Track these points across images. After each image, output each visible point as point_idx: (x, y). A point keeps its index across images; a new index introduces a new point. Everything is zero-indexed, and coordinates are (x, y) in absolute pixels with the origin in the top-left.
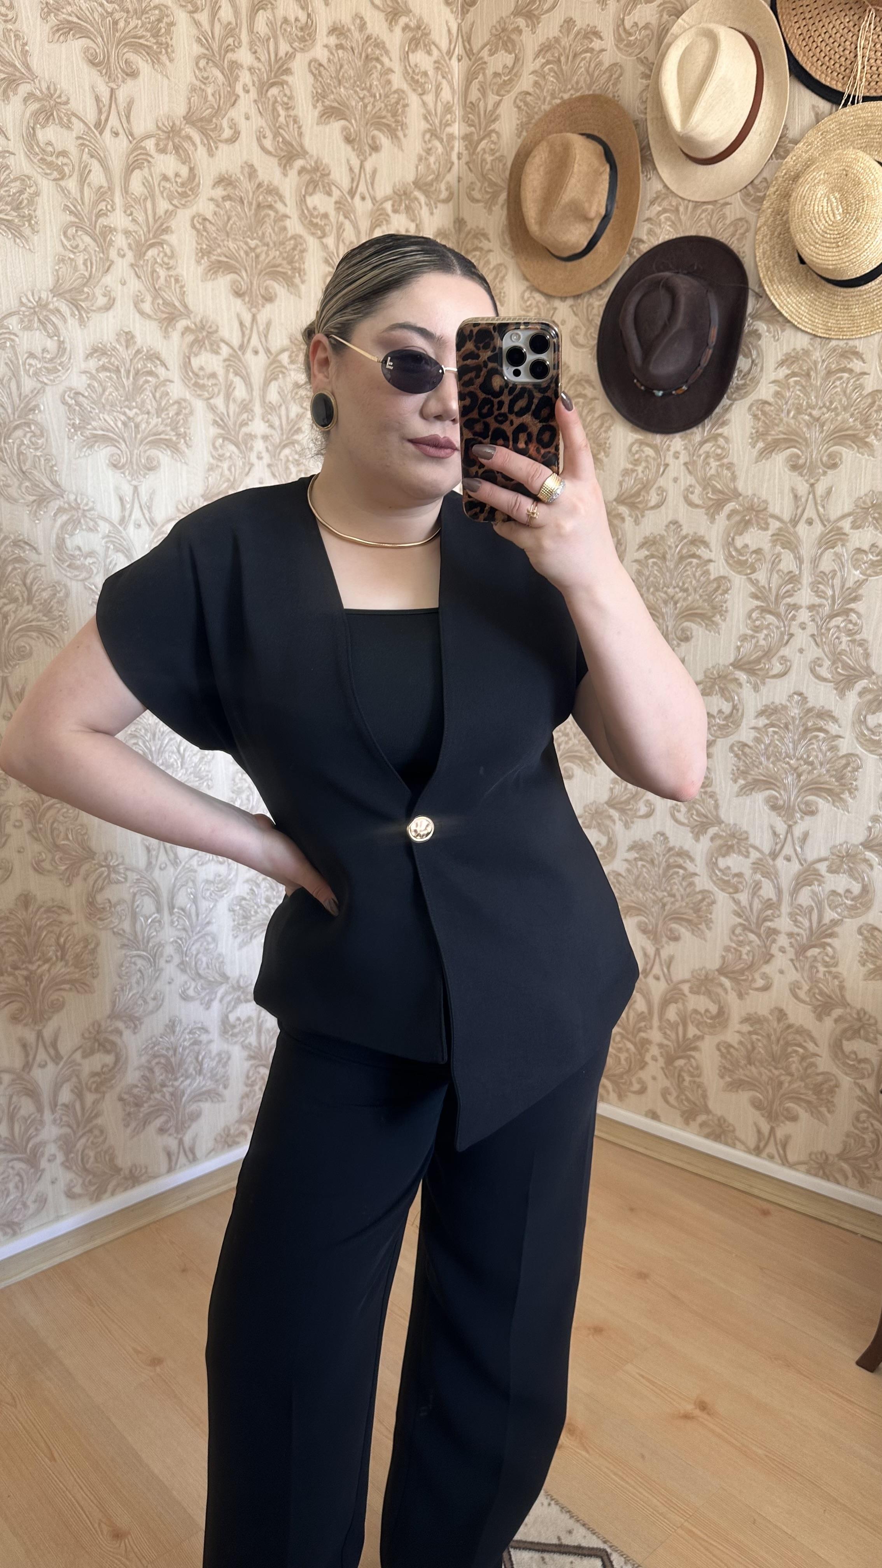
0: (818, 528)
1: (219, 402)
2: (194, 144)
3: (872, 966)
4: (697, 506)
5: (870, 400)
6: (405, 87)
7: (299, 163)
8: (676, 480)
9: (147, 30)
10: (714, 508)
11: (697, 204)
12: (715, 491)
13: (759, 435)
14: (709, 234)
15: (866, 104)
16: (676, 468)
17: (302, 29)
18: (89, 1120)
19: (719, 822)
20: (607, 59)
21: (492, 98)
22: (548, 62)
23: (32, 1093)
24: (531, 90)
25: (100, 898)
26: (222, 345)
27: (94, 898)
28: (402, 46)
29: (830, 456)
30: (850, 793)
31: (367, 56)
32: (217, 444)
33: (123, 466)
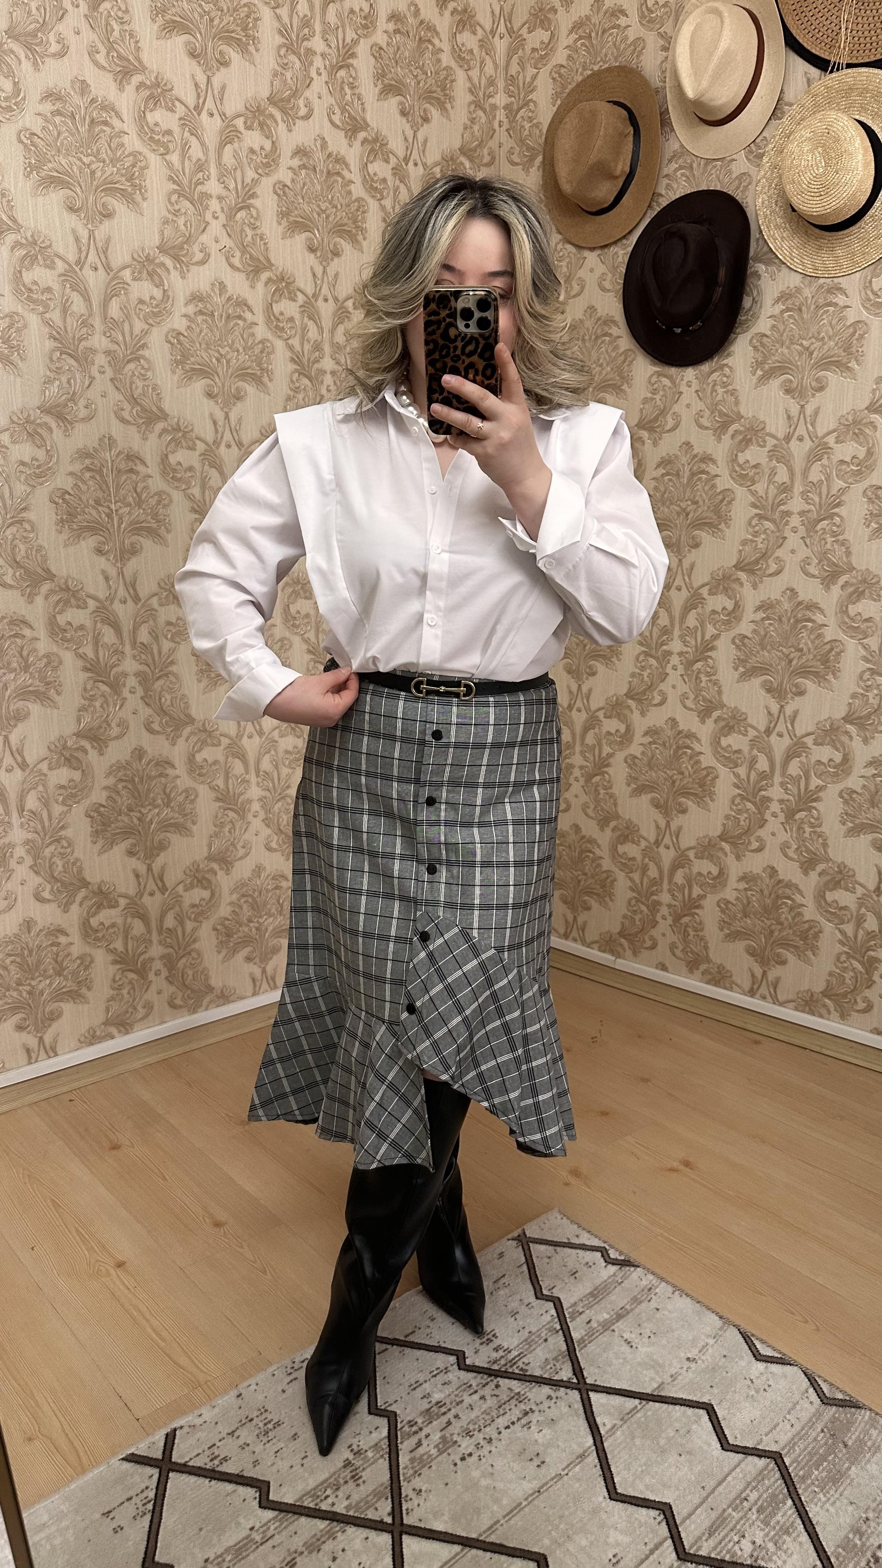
0: (808, 444)
1: (295, 342)
2: (276, 122)
3: (851, 825)
4: (707, 428)
5: (851, 330)
6: (453, 64)
7: (362, 135)
8: (688, 406)
9: (237, 25)
10: (721, 429)
11: (709, 161)
12: (721, 414)
13: (759, 364)
14: (718, 188)
15: (850, 70)
16: (688, 395)
17: (365, 18)
18: (188, 945)
19: (722, 706)
20: (632, 35)
21: (531, 71)
22: (580, 38)
23: (144, 917)
24: (564, 63)
25: (199, 758)
26: (298, 293)
27: (193, 756)
28: (451, 28)
29: (817, 380)
30: (834, 674)
31: (420, 39)
32: (294, 379)
33: (216, 395)
